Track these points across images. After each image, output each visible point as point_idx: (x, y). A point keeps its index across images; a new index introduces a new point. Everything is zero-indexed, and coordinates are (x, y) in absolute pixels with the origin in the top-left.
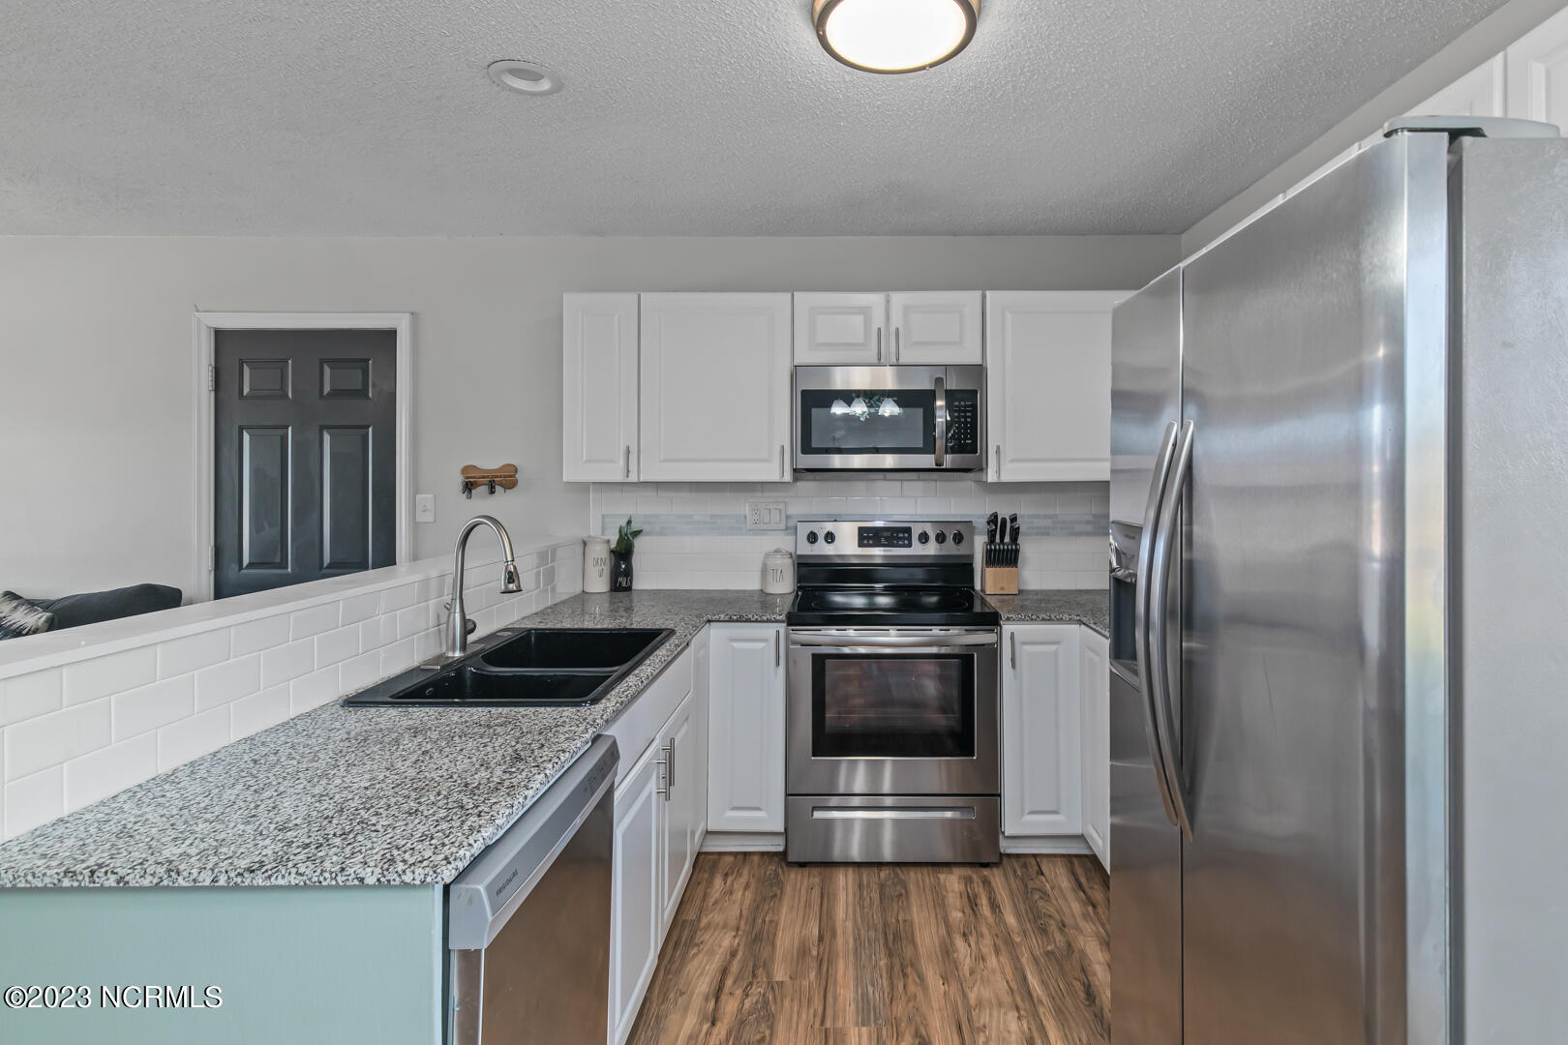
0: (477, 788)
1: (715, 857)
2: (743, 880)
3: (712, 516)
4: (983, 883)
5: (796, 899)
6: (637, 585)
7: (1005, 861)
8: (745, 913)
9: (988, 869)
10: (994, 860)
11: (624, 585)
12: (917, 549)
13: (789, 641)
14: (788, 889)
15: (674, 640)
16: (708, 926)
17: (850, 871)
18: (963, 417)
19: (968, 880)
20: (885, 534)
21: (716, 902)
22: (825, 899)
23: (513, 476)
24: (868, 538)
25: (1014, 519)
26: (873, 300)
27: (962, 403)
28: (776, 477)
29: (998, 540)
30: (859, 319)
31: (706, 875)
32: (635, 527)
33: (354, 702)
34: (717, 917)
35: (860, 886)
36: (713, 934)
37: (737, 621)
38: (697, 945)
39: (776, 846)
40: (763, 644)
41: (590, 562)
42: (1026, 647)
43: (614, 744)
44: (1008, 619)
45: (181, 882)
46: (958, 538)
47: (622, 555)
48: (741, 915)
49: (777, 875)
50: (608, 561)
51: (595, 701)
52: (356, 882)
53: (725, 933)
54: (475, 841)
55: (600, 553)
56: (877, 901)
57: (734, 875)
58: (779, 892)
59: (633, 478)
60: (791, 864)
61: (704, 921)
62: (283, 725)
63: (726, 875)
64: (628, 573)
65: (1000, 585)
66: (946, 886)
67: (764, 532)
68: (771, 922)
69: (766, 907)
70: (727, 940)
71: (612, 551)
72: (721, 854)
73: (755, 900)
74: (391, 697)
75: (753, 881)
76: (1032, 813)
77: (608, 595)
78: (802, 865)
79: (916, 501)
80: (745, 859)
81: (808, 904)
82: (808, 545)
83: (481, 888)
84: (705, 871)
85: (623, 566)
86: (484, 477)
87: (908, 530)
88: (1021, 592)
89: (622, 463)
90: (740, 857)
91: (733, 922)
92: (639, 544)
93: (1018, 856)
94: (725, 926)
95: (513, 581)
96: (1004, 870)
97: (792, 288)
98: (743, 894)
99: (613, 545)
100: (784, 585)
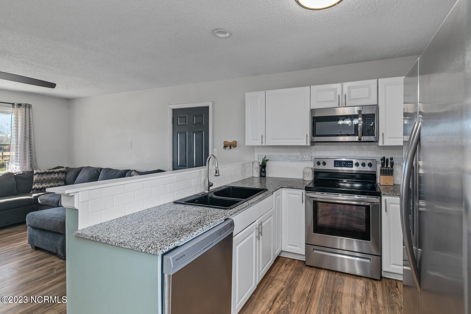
0: (184, 230)
1: (285, 259)
2: (291, 268)
3: (288, 156)
4: (373, 286)
5: (306, 277)
6: (267, 176)
7: (383, 279)
8: (289, 278)
9: (376, 281)
10: (379, 278)
11: (263, 175)
12: (355, 169)
13: (306, 196)
14: (304, 273)
15: (266, 193)
16: (277, 279)
17: (326, 271)
18: (369, 123)
19: (367, 284)
20: (343, 163)
21: (281, 273)
22: (315, 279)
23: (236, 144)
24: (337, 164)
25: (392, 159)
26: (338, 86)
27: (369, 119)
28: (305, 144)
29: (385, 166)
30: (333, 92)
31: (280, 264)
32: (267, 159)
33: (175, 203)
34: (280, 277)
35: (328, 277)
36: (278, 282)
37: (290, 188)
38: (272, 284)
39: (303, 259)
40: (298, 196)
41: (254, 168)
42: (392, 205)
43: (233, 221)
44: (384, 194)
45: (110, 243)
46: (370, 165)
47: (263, 167)
48: (287, 278)
49: (302, 268)
50: (259, 168)
51: (231, 209)
52: (141, 250)
53: (281, 283)
54: (171, 245)
55: (257, 166)
56: (332, 284)
57: (289, 265)
58: (301, 273)
59: (264, 144)
60: (307, 266)
61: (276, 277)
62: (158, 206)
63: (286, 265)
64: (265, 172)
65: (386, 182)
66: (358, 284)
67: (304, 161)
68: (296, 282)
69: (296, 277)
70: (281, 285)
71: (260, 165)
72: (287, 258)
73: (293, 275)
74: (185, 202)
75: (294, 268)
76: (394, 264)
77: (259, 178)
78: (311, 267)
79: (355, 152)
80: (293, 261)
81: (309, 280)
82: (317, 165)
83: (170, 258)
84: (281, 262)
85: (263, 170)
86: (229, 144)
87: (352, 162)
88: (394, 185)
89: (261, 140)
90: (292, 260)
91: (284, 280)
92: (268, 164)
93: (389, 279)
94: (282, 281)
95: (217, 173)
96: (382, 283)
97: (310, 85)
98: (290, 272)
99: (261, 164)
100: (309, 178)
